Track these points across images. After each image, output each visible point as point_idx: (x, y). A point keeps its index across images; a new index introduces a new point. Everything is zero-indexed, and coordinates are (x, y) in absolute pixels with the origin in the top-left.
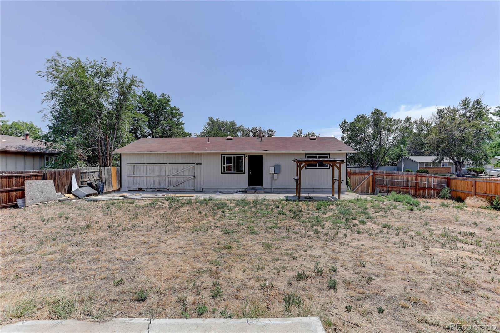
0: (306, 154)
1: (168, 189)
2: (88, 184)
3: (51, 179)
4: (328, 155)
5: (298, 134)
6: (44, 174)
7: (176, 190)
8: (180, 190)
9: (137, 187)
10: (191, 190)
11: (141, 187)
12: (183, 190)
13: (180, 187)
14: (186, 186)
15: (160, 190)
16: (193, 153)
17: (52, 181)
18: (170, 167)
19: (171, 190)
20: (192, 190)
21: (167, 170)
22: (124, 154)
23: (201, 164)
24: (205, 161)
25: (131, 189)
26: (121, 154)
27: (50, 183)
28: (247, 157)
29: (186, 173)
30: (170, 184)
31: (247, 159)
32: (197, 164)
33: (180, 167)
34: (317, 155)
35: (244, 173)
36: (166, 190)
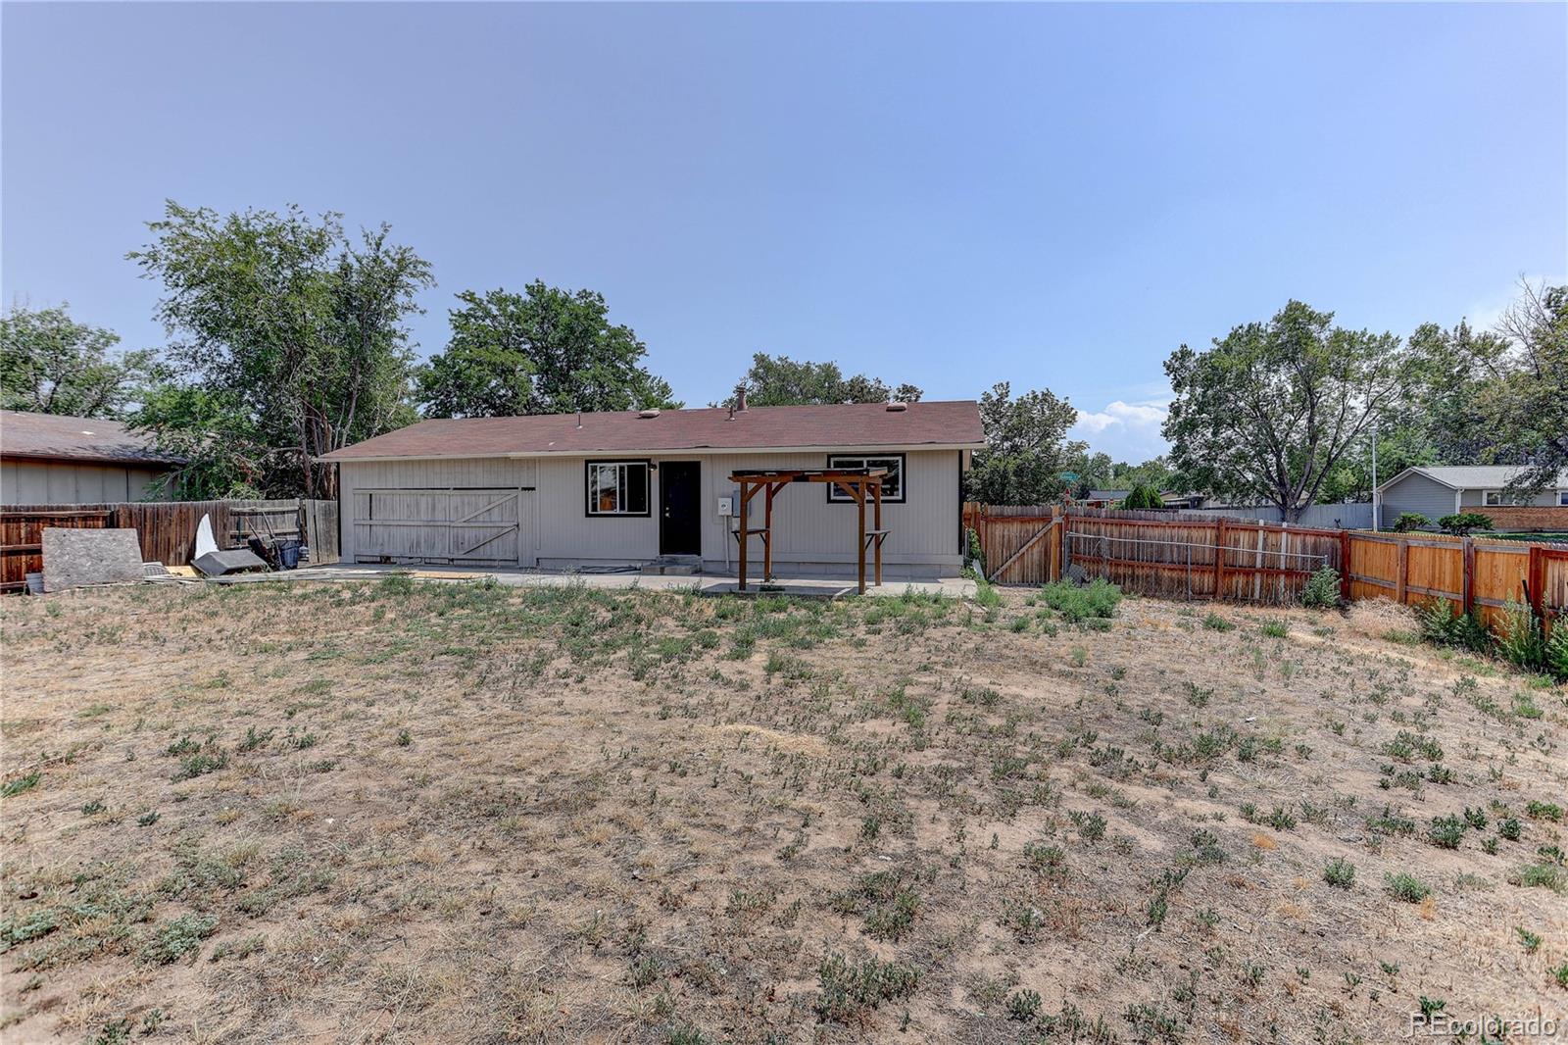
0: (830, 456)
1: (453, 560)
2: (249, 542)
3: (131, 526)
4: (900, 459)
5: (995, 397)
6: (112, 513)
7: (471, 563)
8: (482, 563)
9: (377, 551)
10: (508, 563)
11: (386, 553)
12: (489, 563)
13: (481, 553)
14: (495, 551)
15: (433, 561)
16: (507, 459)
17: (133, 533)
18: (456, 499)
19: (459, 562)
20: (511, 563)
21: (450, 507)
22: (345, 463)
23: (533, 489)
24: (542, 479)
25: (364, 559)
26: (338, 463)
27: (129, 536)
28: (655, 467)
29: (496, 515)
30: (458, 545)
31: (655, 474)
32: (524, 489)
33: (482, 500)
34: (865, 460)
35: (649, 515)
36: (447, 561)
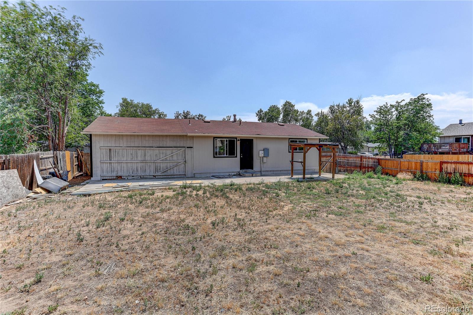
0: (289, 139)
1: (155, 176)
2: (50, 173)
3: (14, 168)
4: (306, 140)
7: (164, 177)
8: (169, 177)
9: (114, 174)
10: (181, 176)
11: (119, 174)
12: (173, 176)
13: (169, 173)
14: (176, 171)
15: (145, 177)
17: (15, 171)
18: (157, 151)
19: (158, 177)
20: (183, 176)
21: (151, 154)
22: (96, 135)
23: (192, 147)
24: (196, 144)
25: (107, 178)
26: (91, 135)
28: (238, 140)
29: (175, 158)
30: (156, 170)
31: (239, 143)
32: (187, 147)
33: (169, 151)
34: (298, 140)
35: (236, 157)
36: (152, 177)
